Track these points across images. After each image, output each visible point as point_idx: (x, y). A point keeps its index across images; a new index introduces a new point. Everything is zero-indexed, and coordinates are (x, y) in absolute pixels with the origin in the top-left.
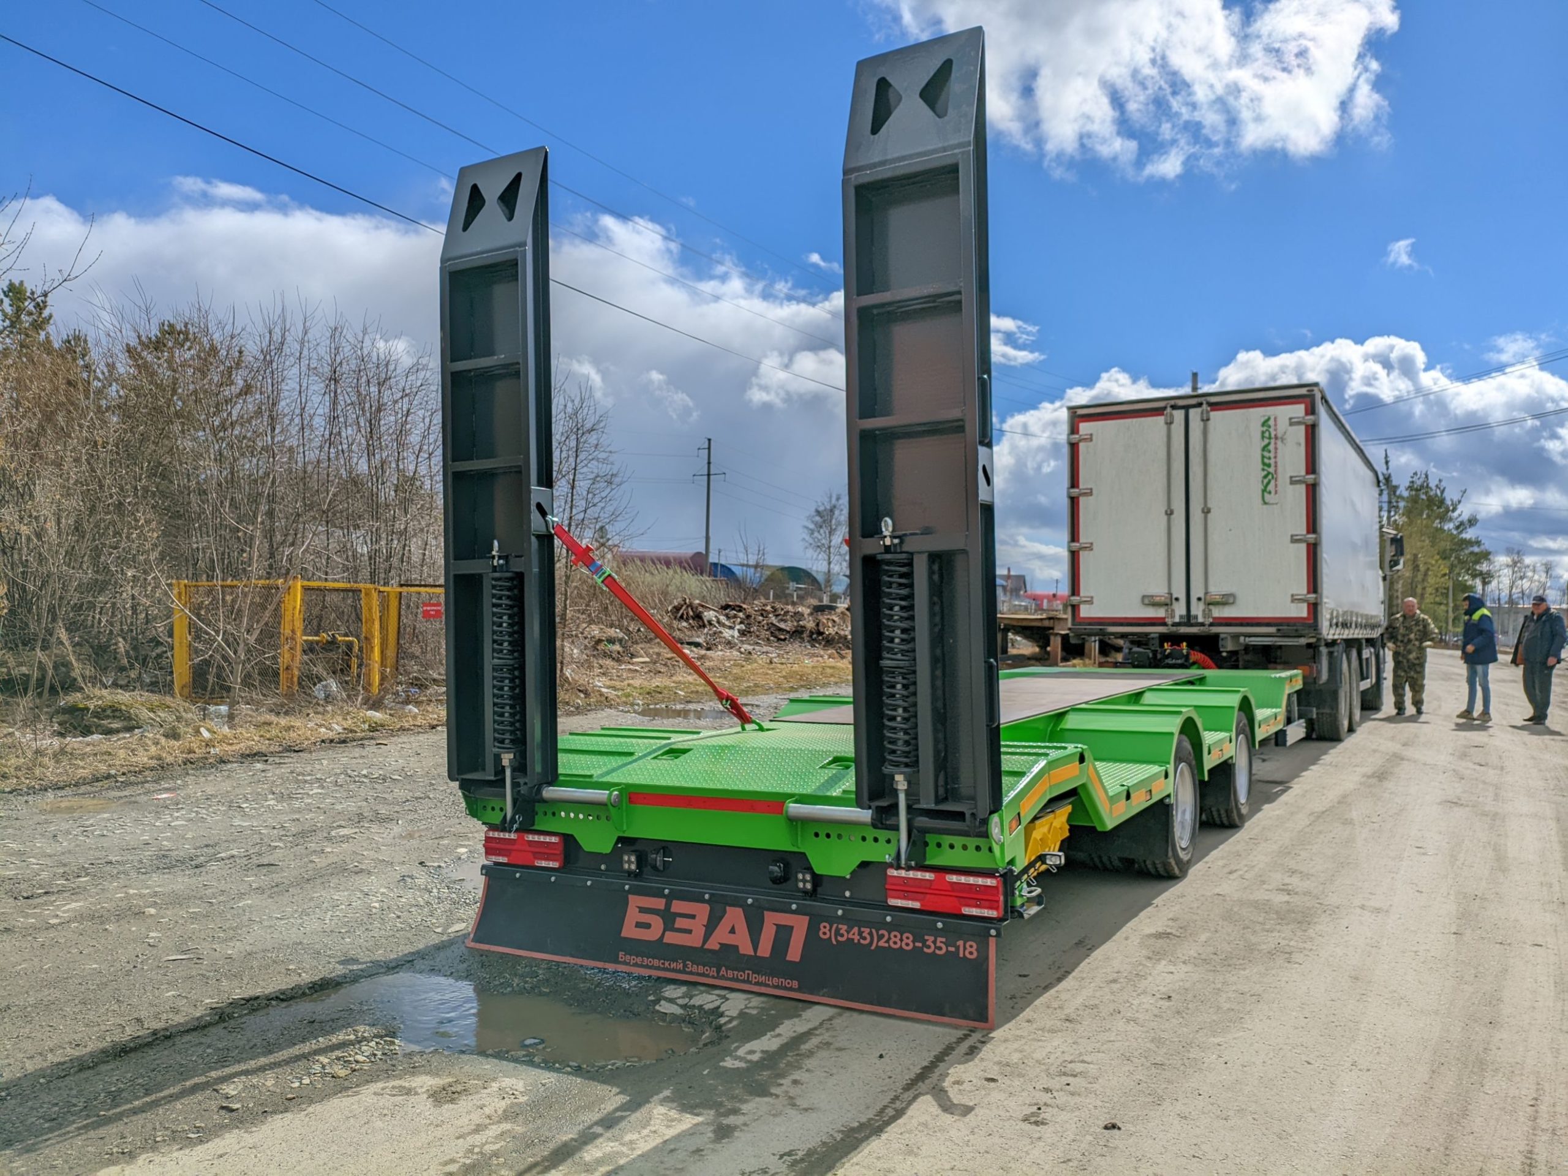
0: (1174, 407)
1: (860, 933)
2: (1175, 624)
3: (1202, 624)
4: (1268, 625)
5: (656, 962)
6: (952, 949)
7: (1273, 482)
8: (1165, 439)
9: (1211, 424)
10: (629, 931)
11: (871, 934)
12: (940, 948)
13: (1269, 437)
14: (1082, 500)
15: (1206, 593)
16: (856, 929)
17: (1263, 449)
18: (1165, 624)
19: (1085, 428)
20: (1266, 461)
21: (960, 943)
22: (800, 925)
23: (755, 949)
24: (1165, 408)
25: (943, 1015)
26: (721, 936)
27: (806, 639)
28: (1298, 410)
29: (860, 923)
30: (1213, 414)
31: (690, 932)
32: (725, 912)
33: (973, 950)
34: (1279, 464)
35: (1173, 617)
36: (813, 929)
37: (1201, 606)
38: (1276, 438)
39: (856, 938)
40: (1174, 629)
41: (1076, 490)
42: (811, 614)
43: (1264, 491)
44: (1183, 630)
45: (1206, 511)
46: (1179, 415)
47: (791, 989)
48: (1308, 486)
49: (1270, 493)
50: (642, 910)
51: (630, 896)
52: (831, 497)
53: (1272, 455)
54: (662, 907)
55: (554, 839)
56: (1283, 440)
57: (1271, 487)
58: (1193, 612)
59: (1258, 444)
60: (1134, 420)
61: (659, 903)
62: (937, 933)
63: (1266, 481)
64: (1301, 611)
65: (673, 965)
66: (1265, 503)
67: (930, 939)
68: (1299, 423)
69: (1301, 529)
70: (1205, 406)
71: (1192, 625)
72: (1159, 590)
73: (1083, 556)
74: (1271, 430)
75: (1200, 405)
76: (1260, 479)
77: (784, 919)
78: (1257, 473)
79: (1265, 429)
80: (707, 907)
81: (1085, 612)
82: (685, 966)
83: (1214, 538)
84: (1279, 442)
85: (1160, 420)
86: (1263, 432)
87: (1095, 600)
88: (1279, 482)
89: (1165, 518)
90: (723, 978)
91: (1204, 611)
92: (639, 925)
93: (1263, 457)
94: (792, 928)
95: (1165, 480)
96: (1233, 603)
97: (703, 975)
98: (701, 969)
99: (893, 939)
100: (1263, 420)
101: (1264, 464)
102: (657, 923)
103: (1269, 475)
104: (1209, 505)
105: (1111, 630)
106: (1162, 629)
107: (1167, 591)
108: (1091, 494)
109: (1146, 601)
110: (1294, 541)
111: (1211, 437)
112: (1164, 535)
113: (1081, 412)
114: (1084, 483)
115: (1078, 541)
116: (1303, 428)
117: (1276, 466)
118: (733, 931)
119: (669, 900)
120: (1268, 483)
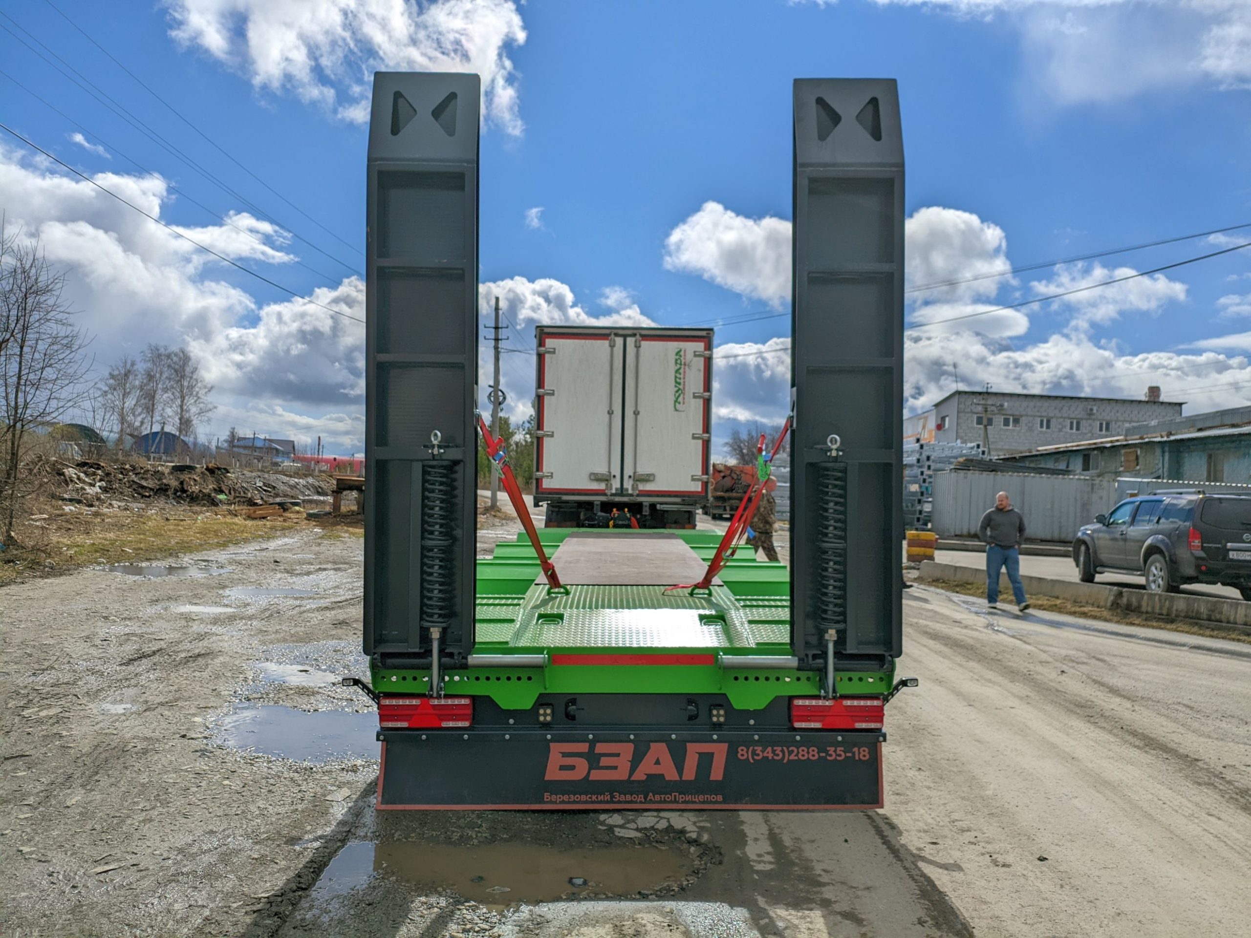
0: (616, 335)
1: (773, 751)
2: (612, 495)
3: (632, 495)
4: (676, 496)
5: (584, 798)
6: (849, 755)
7: (682, 395)
8: (609, 358)
9: (642, 350)
10: (552, 773)
11: (783, 751)
12: (840, 755)
13: (680, 363)
14: (547, 398)
15: (635, 473)
16: (769, 749)
17: (676, 372)
18: (605, 495)
19: (550, 343)
20: (678, 380)
21: (855, 749)
22: (720, 751)
23: (681, 776)
24: (609, 335)
25: (847, 803)
26: (647, 767)
28: (700, 346)
29: (773, 744)
30: (644, 343)
31: (615, 768)
32: (649, 748)
33: (866, 753)
34: (687, 383)
35: (611, 489)
36: (732, 753)
37: (631, 482)
38: (685, 364)
39: (770, 755)
40: (612, 498)
41: (542, 390)
43: (676, 401)
44: (618, 499)
45: (636, 413)
46: (619, 341)
47: (717, 802)
48: (704, 400)
49: (680, 403)
50: (565, 755)
51: (551, 744)
52: (126, 362)
53: (682, 376)
54: (586, 750)
55: (463, 702)
56: (689, 366)
57: (680, 399)
58: (625, 486)
59: (673, 368)
60: (587, 341)
61: (584, 747)
62: (837, 744)
63: (677, 394)
64: (697, 487)
65: (601, 798)
66: (676, 410)
67: (831, 750)
68: (700, 356)
69: (700, 430)
70: (638, 336)
71: (624, 496)
72: (602, 470)
73: (547, 441)
74: (682, 359)
75: (634, 335)
76: (674, 393)
77: (706, 748)
78: (671, 388)
79: (678, 357)
80: (631, 745)
81: (547, 484)
82: (612, 797)
83: (641, 432)
84: (687, 367)
85: (606, 343)
86: (676, 360)
87: (554, 476)
88: (686, 397)
89: (608, 416)
90: (651, 801)
91: (633, 485)
92: (562, 768)
93: (676, 377)
94: (713, 754)
95: (608, 389)
96: (653, 480)
97: (631, 802)
98: (629, 797)
99: (801, 753)
100: (677, 351)
101: (676, 382)
102: (582, 765)
103: (680, 391)
104: (639, 409)
105: (565, 498)
106: (603, 498)
107: (607, 470)
108: (553, 394)
109: (592, 477)
110: (694, 438)
111: (641, 359)
112: (606, 430)
113: (546, 330)
114: (548, 385)
115: (542, 429)
116: (702, 359)
117: (684, 385)
118: (658, 762)
119: (592, 744)
120: (679, 396)
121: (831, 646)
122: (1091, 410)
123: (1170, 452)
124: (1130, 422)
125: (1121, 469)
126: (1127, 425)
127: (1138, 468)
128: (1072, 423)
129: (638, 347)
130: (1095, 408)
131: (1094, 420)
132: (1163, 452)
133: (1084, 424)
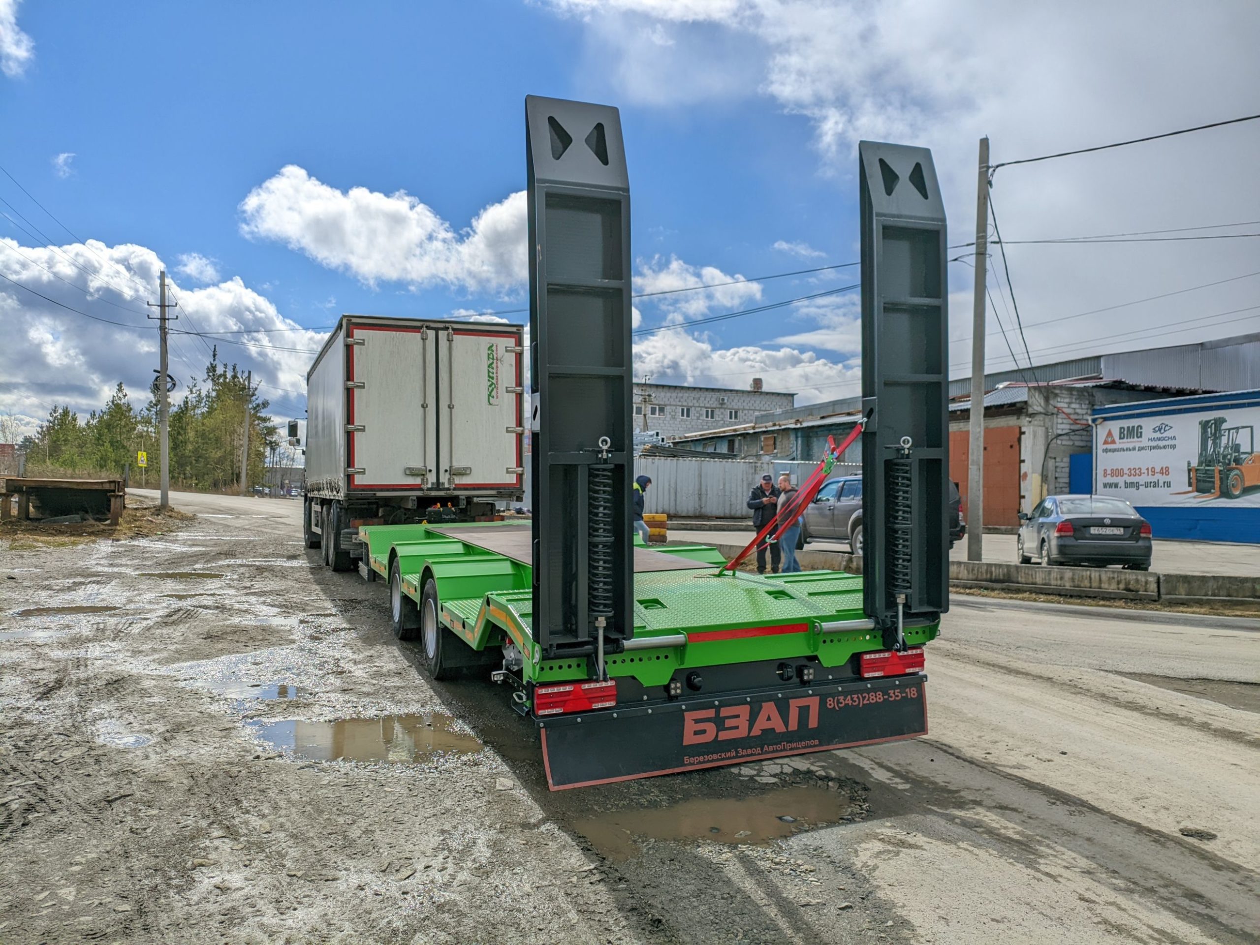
0: (428, 328)
1: (852, 699)
2: (429, 489)
3: (448, 489)
4: (492, 489)
5: (715, 756)
6: (904, 695)
7: (495, 390)
8: (421, 350)
9: (454, 344)
10: (689, 739)
11: (858, 698)
12: (898, 696)
13: (493, 358)
14: (356, 391)
15: (451, 467)
16: (849, 697)
17: (489, 367)
18: (422, 489)
19: (358, 334)
20: (491, 375)
21: (908, 690)
22: (814, 703)
23: (787, 728)
26: (761, 724)
28: (511, 342)
29: (851, 693)
30: (455, 337)
31: (737, 727)
32: (761, 707)
33: (915, 692)
34: (499, 378)
35: (427, 484)
36: (823, 703)
37: (447, 475)
38: (497, 359)
39: (850, 702)
40: (428, 492)
41: (351, 383)
43: (489, 395)
44: (434, 493)
45: (451, 407)
46: (431, 334)
47: (815, 746)
48: (517, 394)
49: (493, 397)
50: (697, 721)
51: (685, 714)
53: (494, 371)
54: (713, 715)
56: (501, 361)
57: (494, 393)
58: (441, 480)
59: (485, 362)
60: (399, 333)
61: (711, 713)
62: (895, 687)
63: (490, 388)
64: (512, 479)
65: (728, 755)
66: (490, 404)
67: (891, 692)
68: (512, 351)
69: (513, 424)
70: (450, 330)
71: (440, 490)
72: (417, 464)
73: (358, 436)
74: (494, 353)
75: (447, 329)
76: (487, 387)
77: (802, 702)
78: (485, 382)
79: (490, 352)
80: (748, 707)
81: (359, 480)
82: (737, 752)
83: (456, 426)
84: (499, 362)
85: (418, 335)
86: (489, 355)
87: (366, 472)
88: (499, 391)
89: (422, 409)
90: (767, 752)
91: (449, 479)
92: (696, 733)
93: (489, 371)
94: (809, 706)
95: (421, 382)
96: (469, 474)
97: (752, 755)
98: (749, 751)
99: (871, 697)
100: (488, 346)
101: (489, 376)
102: (711, 728)
103: (493, 386)
104: (453, 403)
105: (380, 494)
106: (419, 493)
107: (422, 464)
108: (363, 387)
109: (408, 472)
110: (508, 431)
111: (455, 353)
112: (421, 423)
113: (354, 320)
114: (358, 377)
115: (353, 424)
116: (514, 354)
117: (497, 379)
118: (769, 719)
119: (718, 709)
120: (492, 390)
121: (901, 608)
122: (723, 400)
123: (802, 437)
124: (760, 410)
125: (761, 452)
126: (757, 413)
127: (775, 451)
128: (707, 412)
129: (450, 341)
130: (726, 399)
131: (725, 409)
132: (797, 437)
133: (717, 412)
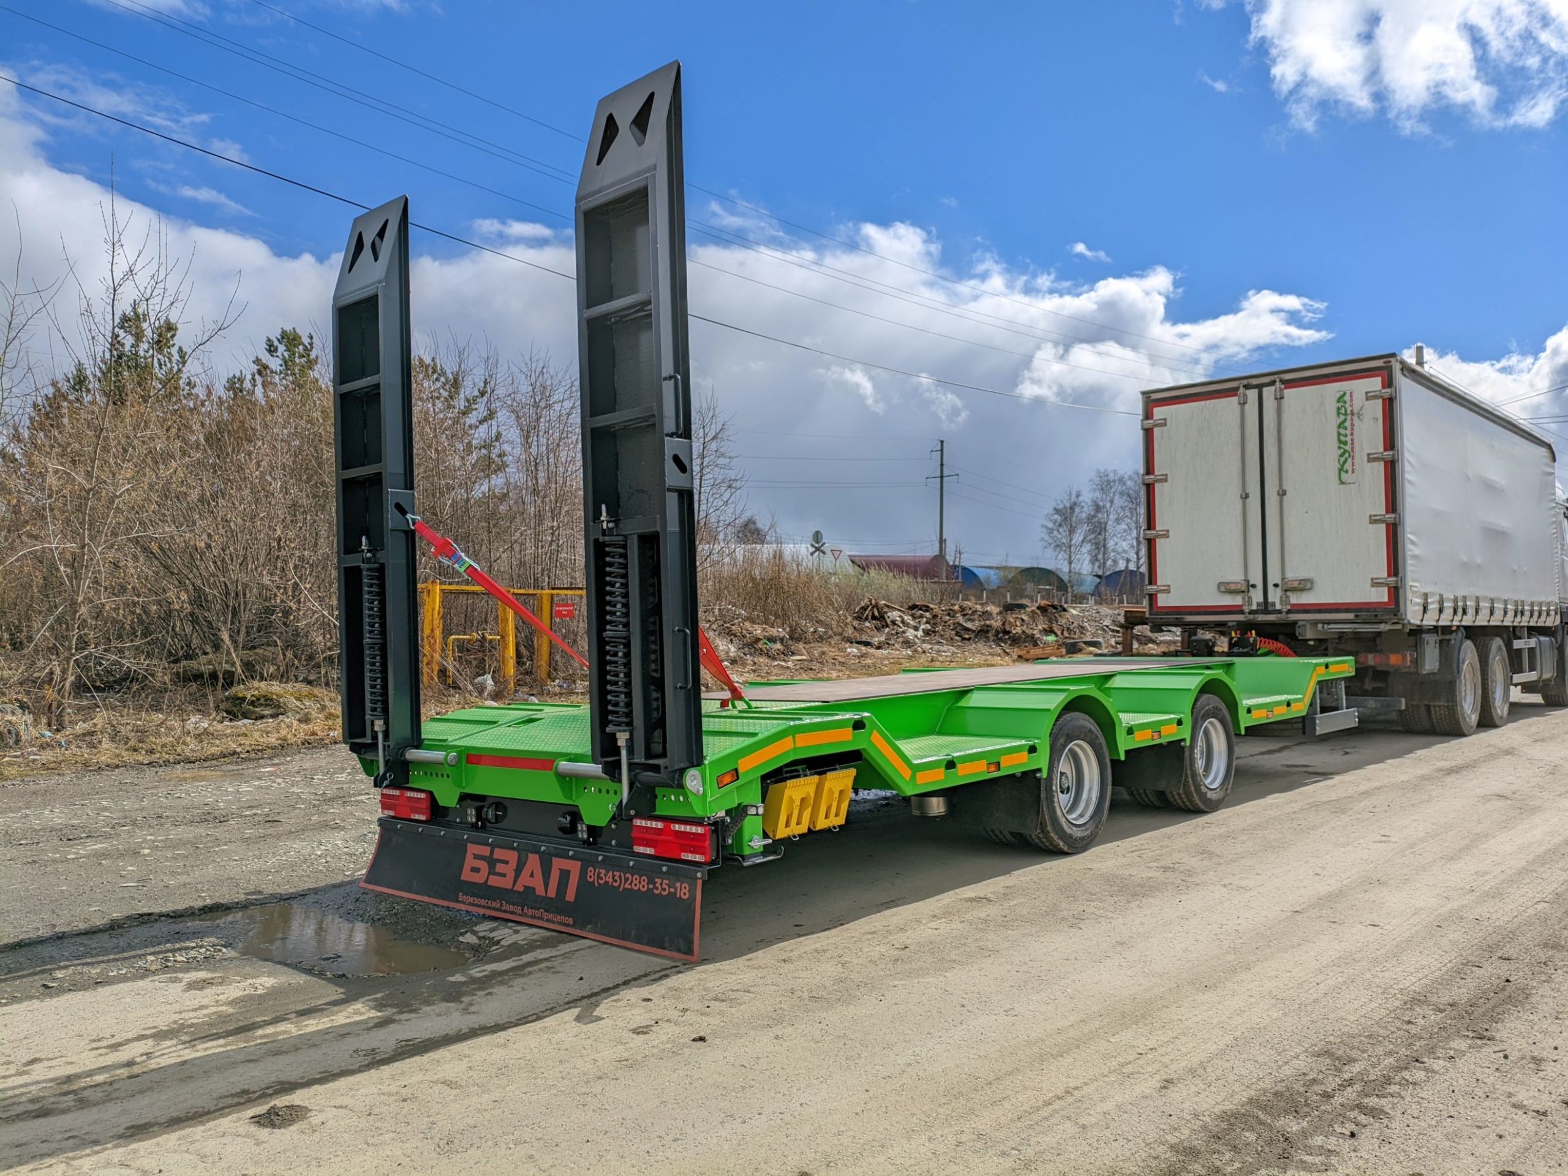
0: (1247, 387)
1: (614, 876)
2: (1252, 612)
3: (1280, 612)
4: (1346, 611)
5: (483, 902)
6: (672, 890)
7: (1349, 460)
8: (1239, 420)
9: (1285, 402)
10: (467, 876)
11: (620, 877)
12: (664, 890)
13: (1345, 412)
14: (1157, 486)
15: (1283, 579)
16: (610, 873)
17: (1339, 427)
18: (1242, 612)
19: (1159, 412)
20: (1342, 438)
21: (678, 884)
22: (574, 867)
23: (546, 892)
24: (1238, 389)
25: (664, 948)
26: (525, 880)
27: (992, 638)
28: (1375, 384)
29: (614, 868)
30: (1287, 392)
31: (504, 875)
32: (527, 858)
33: (686, 891)
34: (1356, 441)
35: (1250, 604)
36: (583, 873)
37: (1279, 591)
38: (1352, 414)
39: (611, 880)
40: (1251, 617)
41: (1152, 477)
42: (1000, 613)
43: (1340, 470)
44: (1261, 618)
45: (1282, 493)
46: (1253, 394)
47: (568, 925)
48: (1386, 463)
49: (1347, 472)
50: (475, 857)
51: (469, 845)
52: (1070, 494)
53: (1348, 432)
56: (1359, 415)
57: (1348, 466)
58: (1270, 600)
59: (1333, 420)
60: (1208, 402)
61: (485, 851)
62: (664, 876)
63: (1342, 459)
64: (1381, 596)
65: (494, 904)
66: (1342, 483)
67: (659, 881)
68: (1375, 397)
69: (1380, 509)
71: (1269, 613)
72: (1235, 576)
73: (1160, 544)
74: (1347, 406)
75: (1273, 383)
76: (1337, 458)
77: (565, 864)
78: (1333, 451)
79: (1340, 405)
80: (516, 854)
82: (501, 905)
83: (1291, 521)
84: (1355, 418)
85: (1234, 400)
86: (1339, 409)
87: (1172, 589)
88: (1356, 461)
89: (1241, 501)
90: (526, 915)
91: (1281, 597)
92: (473, 869)
93: (1339, 434)
94: (570, 872)
95: (1239, 463)
96: (1311, 589)
97: (512, 913)
98: (512, 908)
99: (635, 882)
100: (1338, 396)
101: (1340, 441)
102: (484, 866)
103: (1346, 453)
104: (1285, 487)
105: (1189, 618)
106: (1240, 618)
107: (1243, 577)
108: (1166, 480)
109: (1222, 589)
110: (1372, 522)
111: (1285, 416)
112: (1240, 520)
113: (1154, 396)
114: (1159, 469)
115: (1157, 528)
116: (1381, 402)
117: (1352, 444)
118: (532, 875)
119: (492, 848)
120: (1345, 462)
121: (624, 753)
